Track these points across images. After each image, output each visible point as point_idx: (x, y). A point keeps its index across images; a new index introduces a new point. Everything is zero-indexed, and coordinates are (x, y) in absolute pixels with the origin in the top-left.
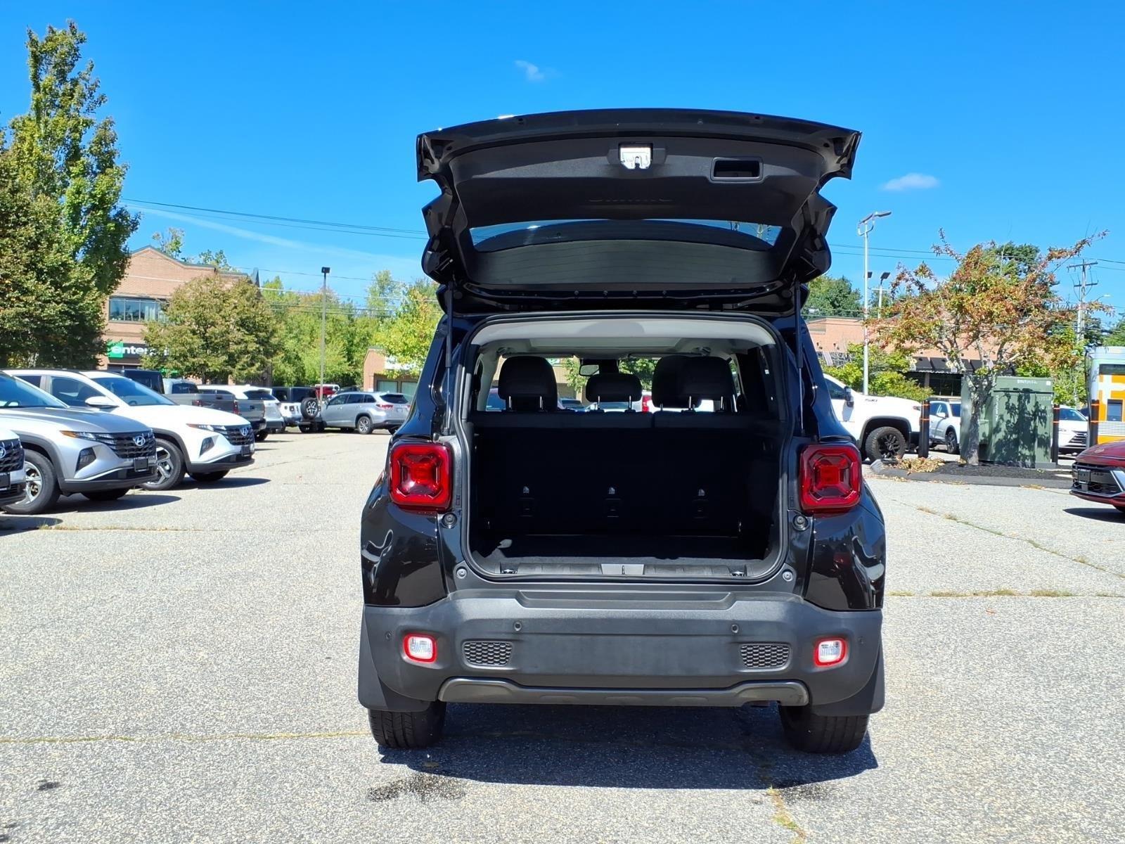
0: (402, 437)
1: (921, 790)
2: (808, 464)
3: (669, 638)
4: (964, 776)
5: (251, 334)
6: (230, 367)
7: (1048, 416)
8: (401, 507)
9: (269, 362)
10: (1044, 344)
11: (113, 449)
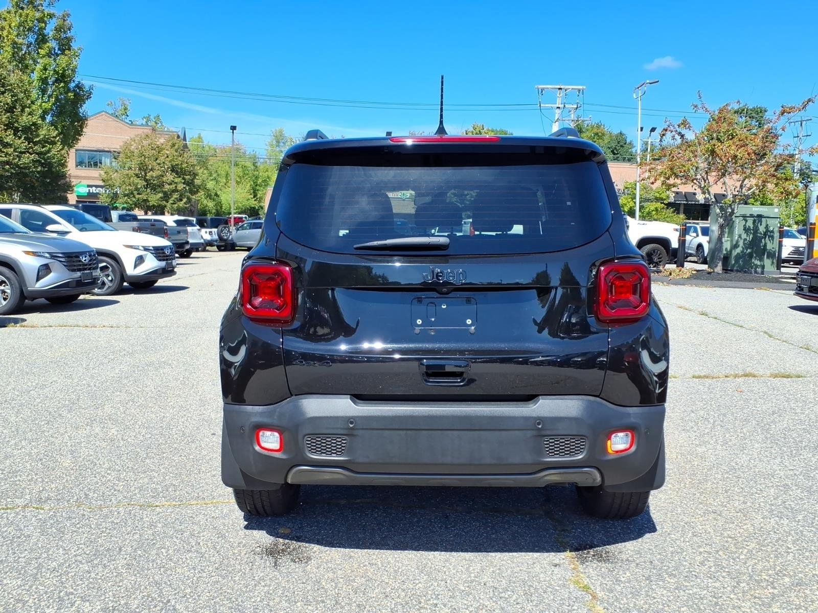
0: (252, 259)
1: (694, 553)
2: (605, 279)
3: (482, 432)
4: (729, 539)
5: (180, 177)
6: (164, 202)
7: (775, 235)
8: (252, 320)
9: (193, 198)
10: (775, 180)
11: (64, 265)
